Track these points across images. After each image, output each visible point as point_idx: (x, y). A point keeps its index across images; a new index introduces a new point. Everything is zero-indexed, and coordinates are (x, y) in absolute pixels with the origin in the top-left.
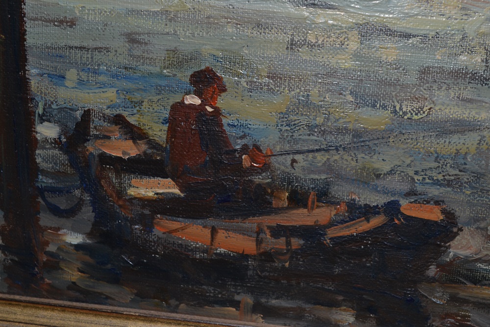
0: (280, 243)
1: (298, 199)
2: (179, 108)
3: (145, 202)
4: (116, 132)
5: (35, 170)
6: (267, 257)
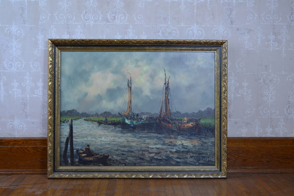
1: (96, 155)
2: (86, 148)
3: (83, 156)
4: (81, 150)
5: (74, 154)
6: (94, 160)
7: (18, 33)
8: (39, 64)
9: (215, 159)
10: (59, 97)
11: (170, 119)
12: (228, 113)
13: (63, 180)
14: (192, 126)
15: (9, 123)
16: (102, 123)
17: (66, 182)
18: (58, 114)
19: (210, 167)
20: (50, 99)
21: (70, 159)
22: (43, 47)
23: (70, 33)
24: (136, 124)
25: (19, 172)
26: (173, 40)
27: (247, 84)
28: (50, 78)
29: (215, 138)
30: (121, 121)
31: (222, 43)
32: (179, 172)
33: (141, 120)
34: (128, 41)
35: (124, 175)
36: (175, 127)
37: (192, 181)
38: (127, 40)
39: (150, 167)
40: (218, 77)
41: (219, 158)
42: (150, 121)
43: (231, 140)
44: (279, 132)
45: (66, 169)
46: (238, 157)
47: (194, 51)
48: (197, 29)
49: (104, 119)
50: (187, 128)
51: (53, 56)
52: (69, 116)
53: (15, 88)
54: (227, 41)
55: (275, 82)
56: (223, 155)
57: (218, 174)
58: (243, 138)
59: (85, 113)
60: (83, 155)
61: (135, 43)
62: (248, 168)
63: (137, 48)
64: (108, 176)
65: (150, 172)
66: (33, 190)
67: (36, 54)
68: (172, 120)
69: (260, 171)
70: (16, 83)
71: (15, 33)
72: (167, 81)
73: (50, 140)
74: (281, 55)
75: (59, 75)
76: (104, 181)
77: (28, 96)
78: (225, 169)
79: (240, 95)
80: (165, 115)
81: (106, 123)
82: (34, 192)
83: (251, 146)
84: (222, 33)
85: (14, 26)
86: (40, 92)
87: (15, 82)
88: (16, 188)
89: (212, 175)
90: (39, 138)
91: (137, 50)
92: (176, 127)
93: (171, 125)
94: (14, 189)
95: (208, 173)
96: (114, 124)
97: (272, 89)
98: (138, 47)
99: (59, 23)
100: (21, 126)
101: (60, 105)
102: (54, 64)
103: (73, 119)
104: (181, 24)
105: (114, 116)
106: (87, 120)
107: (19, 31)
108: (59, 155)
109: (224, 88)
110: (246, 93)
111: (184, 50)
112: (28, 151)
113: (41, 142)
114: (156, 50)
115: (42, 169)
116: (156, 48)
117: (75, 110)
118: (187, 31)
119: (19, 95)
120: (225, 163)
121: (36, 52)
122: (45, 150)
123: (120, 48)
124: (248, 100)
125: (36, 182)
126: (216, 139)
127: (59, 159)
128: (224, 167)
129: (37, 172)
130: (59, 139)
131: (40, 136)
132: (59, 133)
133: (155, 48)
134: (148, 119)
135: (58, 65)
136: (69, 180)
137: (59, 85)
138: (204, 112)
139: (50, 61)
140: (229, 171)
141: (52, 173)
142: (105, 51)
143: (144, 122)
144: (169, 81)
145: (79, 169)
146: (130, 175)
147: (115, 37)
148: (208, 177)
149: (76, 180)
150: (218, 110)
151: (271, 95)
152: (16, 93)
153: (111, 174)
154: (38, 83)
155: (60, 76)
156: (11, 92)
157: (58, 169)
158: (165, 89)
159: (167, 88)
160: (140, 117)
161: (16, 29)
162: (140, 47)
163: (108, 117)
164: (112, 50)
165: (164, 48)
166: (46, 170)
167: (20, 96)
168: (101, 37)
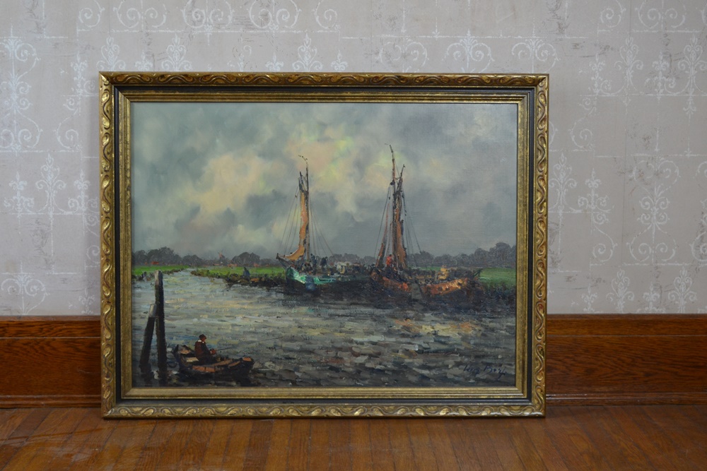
0: (219, 369)
1: (222, 359)
2: (197, 343)
3: (190, 363)
4: (184, 349)
5: (166, 358)
6: (217, 372)
7: (22, 55)
8: (78, 135)
9: (518, 370)
10: (129, 216)
11: (406, 272)
12: (549, 255)
13: (140, 422)
14: (459, 288)
15: (4, 282)
16: (235, 282)
17: (149, 427)
18: (125, 260)
19: (504, 389)
20: (105, 224)
21: (158, 369)
22: (86, 91)
23: (153, 56)
24: (321, 283)
25: (32, 402)
26: (413, 74)
27: (598, 182)
28: (106, 171)
29: (516, 317)
30: (283, 275)
31: (536, 82)
32: (425, 402)
33: (332, 274)
34: (299, 78)
35: (290, 411)
36: (418, 291)
37: (458, 425)
38: (297, 74)
39: (356, 389)
40: (525, 165)
41: (526, 366)
42: (354, 276)
43: (556, 322)
44: (677, 302)
45: (148, 394)
46: (573, 362)
47: (465, 102)
48: (473, 44)
49: (240, 272)
50: (447, 294)
51: (111, 114)
52: (155, 263)
53: (18, 193)
54: (548, 75)
55: (668, 177)
56: (537, 359)
57: (523, 407)
58: (586, 318)
59: (195, 256)
60: (191, 360)
61: (317, 83)
62: (597, 390)
63: (322, 94)
64: (251, 412)
65: (356, 403)
66: (67, 450)
67: (70, 109)
68: (410, 273)
69: (629, 397)
70: (21, 183)
71: (16, 56)
72: (397, 176)
73: (107, 325)
74: (684, 109)
75: (128, 161)
76: (242, 424)
77: (51, 214)
78: (539, 394)
79: (580, 211)
80: (391, 263)
81: (246, 280)
82: (69, 456)
83: (606, 336)
84: (536, 55)
85: (14, 39)
86: (80, 205)
87: (18, 179)
88: (26, 443)
89: (507, 410)
90: (81, 316)
91: (322, 100)
92: (421, 291)
93: (406, 287)
94: (20, 448)
95: (498, 404)
96: (267, 283)
97: (660, 195)
98: (326, 92)
99: (126, 31)
100: (35, 287)
101: (131, 238)
102: (115, 134)
103: (162, 270)
104: (433, 33)
105: (267, 264)
106: (199, 275)
107: (26, 52)
108: (130, 360)
109: (539, 194)
110: (595, 204)
111: (441, 98)
112: (54, 349)
113: (84, 327)
114: (370, 98)
115: (88, 393)
116: (370, 94)
117: (169, 249)
118: (448, 49)
119: (28, 211)
120: (540, 379)
121: (68, 105)
122: (96, 346)
123: (281, 94)
124: (601, 223)
125: (75, 429)
126: (518, 322)
127: (129, 370)
128: (539, 391)
129: (76, 402)
130: (128, 322)
131: (83, 313)
132: (130, 305)
133: (367, 94)
134: (349, 270)
135: (126, 138)
136: (155, 421)
137: (129, 188)
138: (489, 253)
139: (105, 128)
140: (550, 398)
141: (114, 404)
142: (242, 101)
143: (340, 279)
144: (403, 177)
145: (179, 394)
146: (306, 409)
147: (267, 66)
148: (499, 414)
149: (172, 422)
150: (523, 248)
151: (656, 210)
152: (22, 206)
153: (258, 407)
154: (76, 182)
155: (131, 165)
156: (9, 205)
157: (128, 394)
158: (392, 198)
159: (398, 195)
160: (330, 266)
161: (18, 46)
162: (331, 92)
163: (251, 266)
164: (259, 99)
165: (389, 94)
166: (98, 396)
167: (31, 213)
168: (231, 65)
